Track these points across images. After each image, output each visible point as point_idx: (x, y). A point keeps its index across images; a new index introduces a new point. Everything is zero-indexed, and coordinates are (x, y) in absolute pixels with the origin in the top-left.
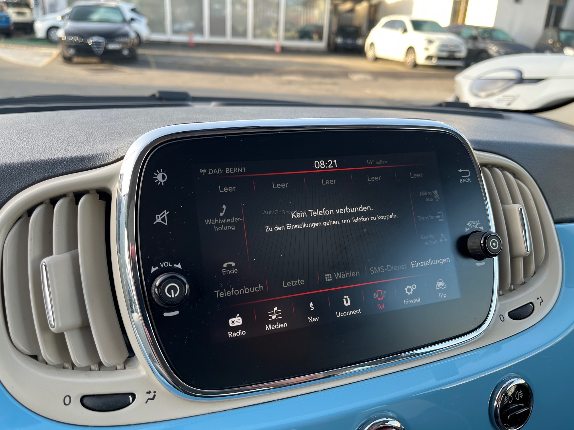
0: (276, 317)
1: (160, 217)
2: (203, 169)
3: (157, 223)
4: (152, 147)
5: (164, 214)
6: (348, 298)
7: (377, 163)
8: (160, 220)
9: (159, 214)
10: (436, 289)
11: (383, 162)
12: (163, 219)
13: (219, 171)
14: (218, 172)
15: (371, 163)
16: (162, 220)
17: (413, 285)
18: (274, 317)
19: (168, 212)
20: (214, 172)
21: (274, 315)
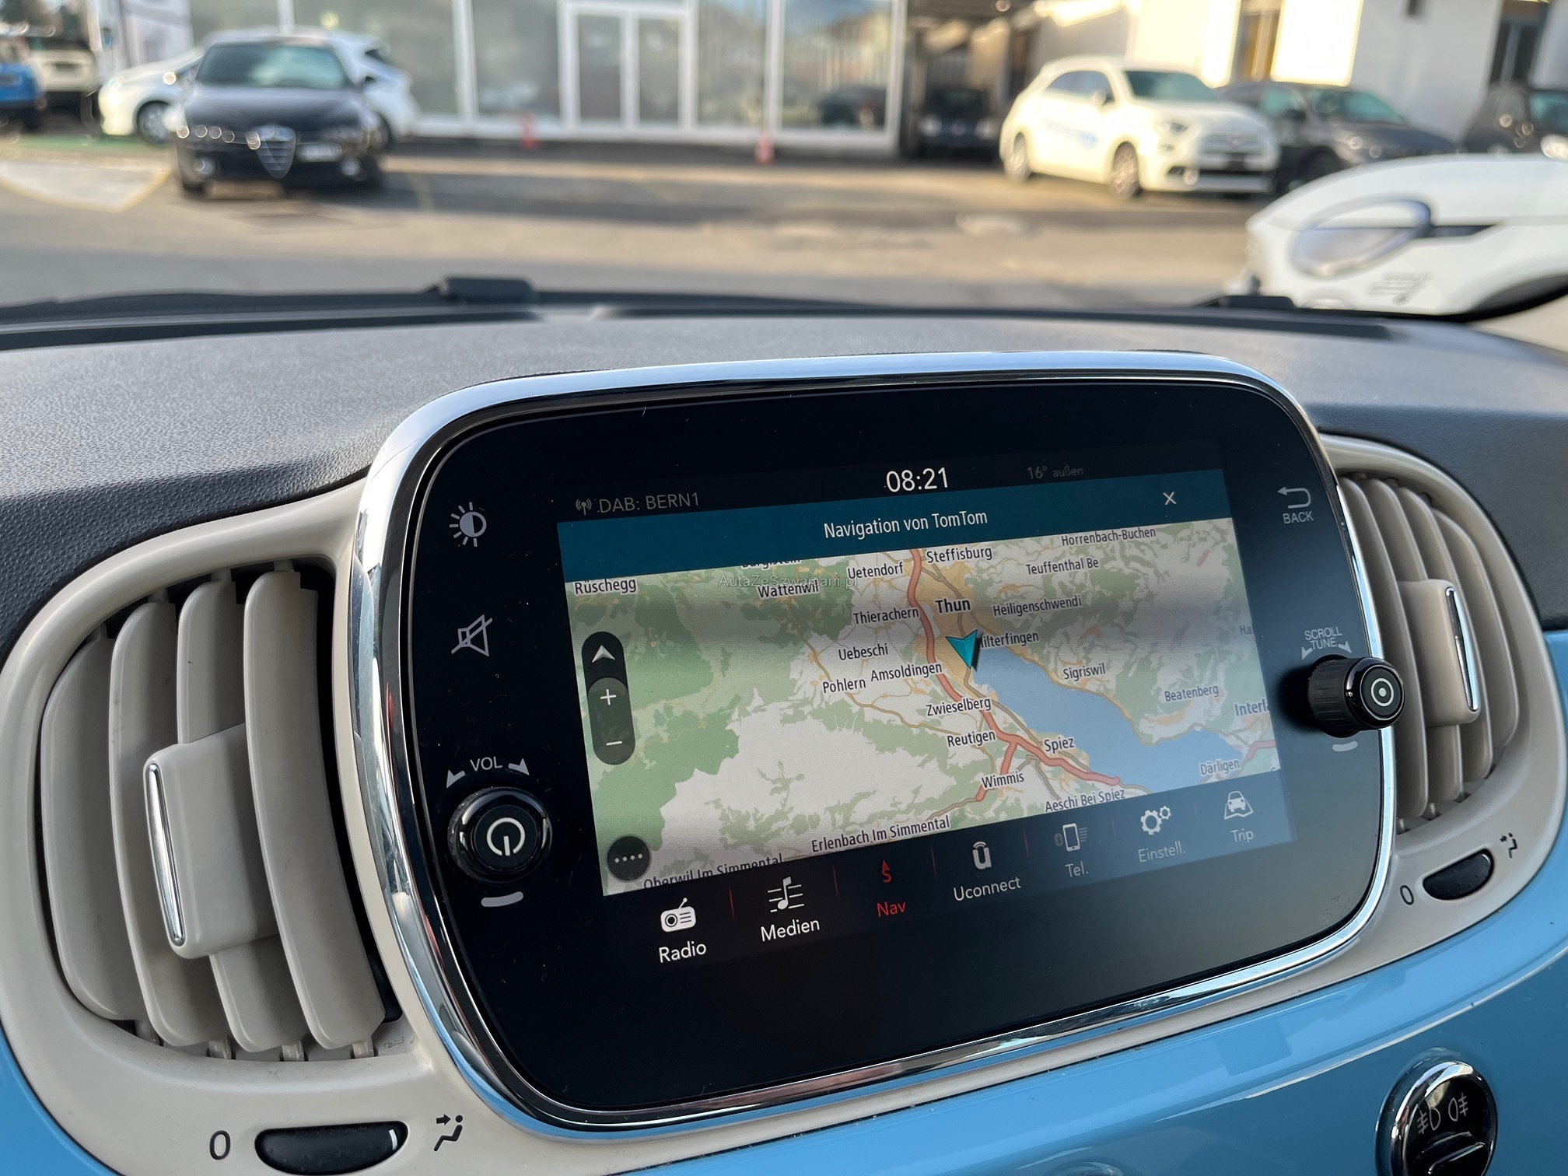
0: (789, 906)
1: (468, 633)
2: (583, 500)
3: (461, 649)
4: (444, 443)
5: (480, 624)
6: (985, 847)
7: (1056, 474)
8: (469, 642)
9: (467, 627)
10: (1226, 818)
11: (1074, 472)
12: (477, 641)
13: (627, 504)
14: (624, 508)
15: (1039, 475)
16: (473, 641)
17: (1162, 809)
18: (783, 904)
19: (491, 620)
20: (615, 507)
21: (784, 899)
